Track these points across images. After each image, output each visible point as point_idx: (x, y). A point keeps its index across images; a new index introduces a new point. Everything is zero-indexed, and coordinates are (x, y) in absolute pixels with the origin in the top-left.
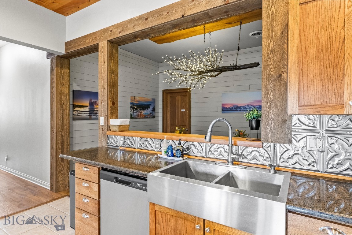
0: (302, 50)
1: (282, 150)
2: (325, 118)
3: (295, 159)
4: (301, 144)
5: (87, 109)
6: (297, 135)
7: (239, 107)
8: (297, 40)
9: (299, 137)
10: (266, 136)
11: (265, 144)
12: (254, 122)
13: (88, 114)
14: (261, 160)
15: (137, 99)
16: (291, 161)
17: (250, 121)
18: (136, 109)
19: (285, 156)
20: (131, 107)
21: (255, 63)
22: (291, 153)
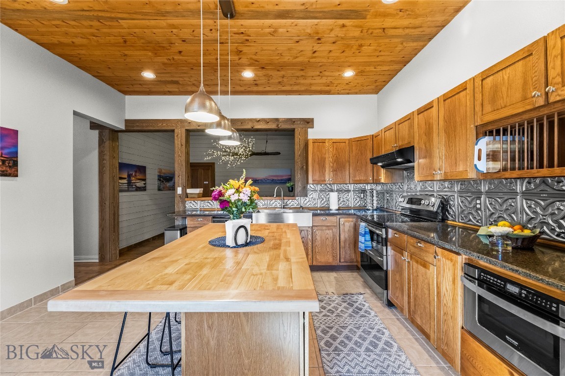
0: (313, 160)
1: (304, 200)
2: (319, 186)
3: (309, 203)
4: (311, 196)
5: (125, 181)
6: (310, 193)
7: (258, 180)
8: (312, 156)
9: (310, 194)
10: (298, 194)
11: (297, 198)
12: (290, 188)
13: (127, 186)
14: (295, 206)
15: (163, 171)
16: (307, 204)
17: (289, 188)
18: (163, 181)
19: (306, 202)
20: (159, 179)
21: (278, 152)
22: (308, 200)
